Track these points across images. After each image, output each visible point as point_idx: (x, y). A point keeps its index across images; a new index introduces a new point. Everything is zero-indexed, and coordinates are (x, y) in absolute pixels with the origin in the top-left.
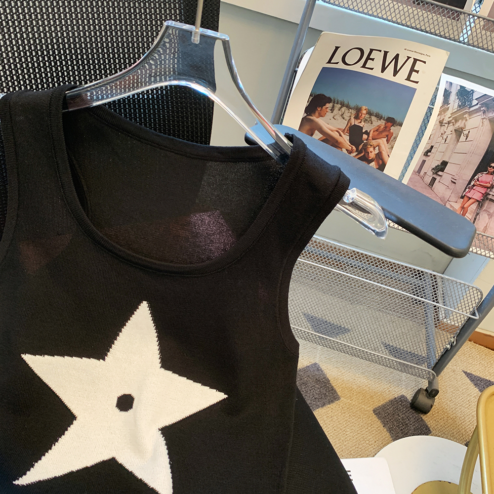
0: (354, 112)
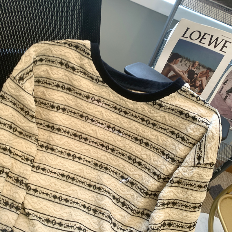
0: (192, 63)
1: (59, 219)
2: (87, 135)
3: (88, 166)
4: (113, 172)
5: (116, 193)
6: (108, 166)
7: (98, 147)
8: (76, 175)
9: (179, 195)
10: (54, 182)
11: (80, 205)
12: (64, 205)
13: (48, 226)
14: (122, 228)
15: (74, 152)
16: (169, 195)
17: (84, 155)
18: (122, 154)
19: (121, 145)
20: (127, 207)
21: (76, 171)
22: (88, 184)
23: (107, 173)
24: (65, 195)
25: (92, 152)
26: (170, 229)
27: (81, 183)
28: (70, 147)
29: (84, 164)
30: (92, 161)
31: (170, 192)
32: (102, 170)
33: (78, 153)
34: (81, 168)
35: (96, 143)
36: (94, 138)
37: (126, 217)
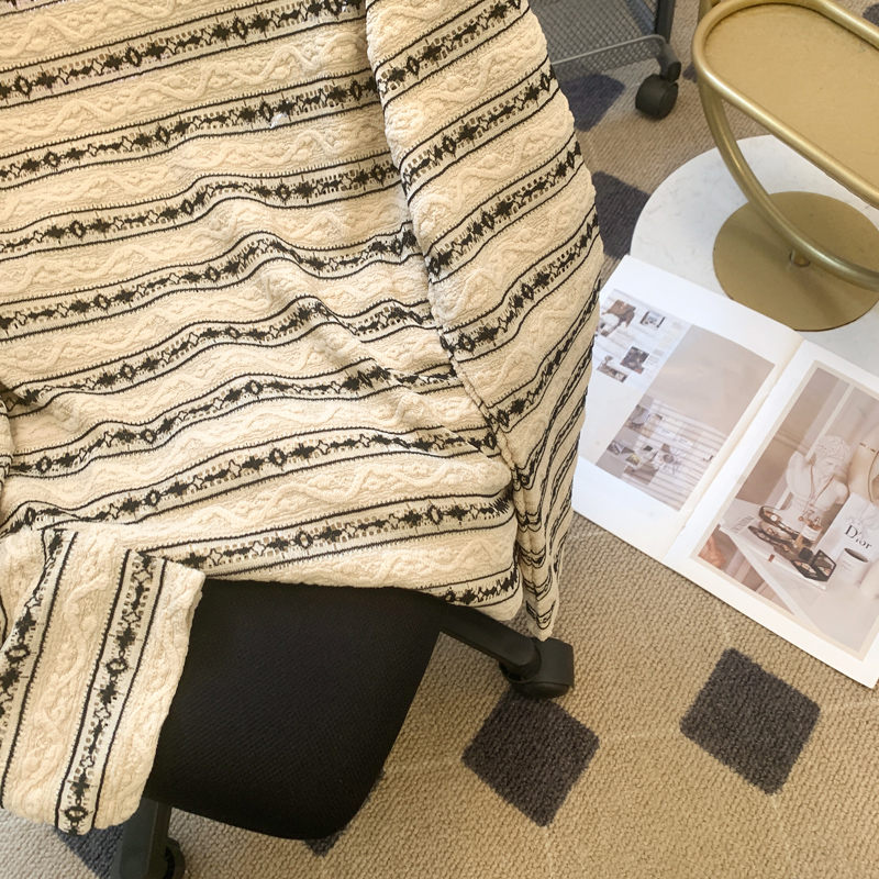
1: (136, 354)
2: (39, 63)
3: (119, 161)
4: (208, 121)
5: (261, 177)
6: (183, 117)
7: (105, 78)
8: (98, 209)
9: (424, 9)
10: (43, 267)
11: (176, 280)
12: (127, 311)
13: (118, 392)
14: (346, 259)
15: (39, 148)
16: (396, 33)
17: (81, 138)
18: (190, 42)
19: (165, 12)
20: (320, 187)
21: (89, 195)
22: (161, 215)
23: (193, 138)
24: (111, 285)
25: (98, 110)
26: (479, 147)
27: (134, 224)
28: (16, 143)
29: (102, 163)
30: (123, 137)
31: (388, 20)
32: (172, 143)
33: (56, 144)
34: (102, 180)
35: (86, 71)
36: (68, 55)
37: (336, 219)
